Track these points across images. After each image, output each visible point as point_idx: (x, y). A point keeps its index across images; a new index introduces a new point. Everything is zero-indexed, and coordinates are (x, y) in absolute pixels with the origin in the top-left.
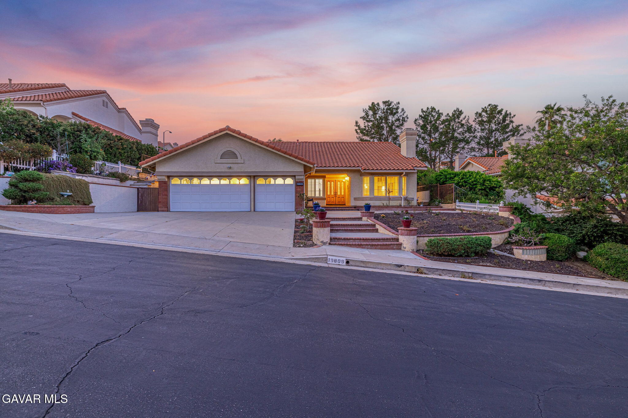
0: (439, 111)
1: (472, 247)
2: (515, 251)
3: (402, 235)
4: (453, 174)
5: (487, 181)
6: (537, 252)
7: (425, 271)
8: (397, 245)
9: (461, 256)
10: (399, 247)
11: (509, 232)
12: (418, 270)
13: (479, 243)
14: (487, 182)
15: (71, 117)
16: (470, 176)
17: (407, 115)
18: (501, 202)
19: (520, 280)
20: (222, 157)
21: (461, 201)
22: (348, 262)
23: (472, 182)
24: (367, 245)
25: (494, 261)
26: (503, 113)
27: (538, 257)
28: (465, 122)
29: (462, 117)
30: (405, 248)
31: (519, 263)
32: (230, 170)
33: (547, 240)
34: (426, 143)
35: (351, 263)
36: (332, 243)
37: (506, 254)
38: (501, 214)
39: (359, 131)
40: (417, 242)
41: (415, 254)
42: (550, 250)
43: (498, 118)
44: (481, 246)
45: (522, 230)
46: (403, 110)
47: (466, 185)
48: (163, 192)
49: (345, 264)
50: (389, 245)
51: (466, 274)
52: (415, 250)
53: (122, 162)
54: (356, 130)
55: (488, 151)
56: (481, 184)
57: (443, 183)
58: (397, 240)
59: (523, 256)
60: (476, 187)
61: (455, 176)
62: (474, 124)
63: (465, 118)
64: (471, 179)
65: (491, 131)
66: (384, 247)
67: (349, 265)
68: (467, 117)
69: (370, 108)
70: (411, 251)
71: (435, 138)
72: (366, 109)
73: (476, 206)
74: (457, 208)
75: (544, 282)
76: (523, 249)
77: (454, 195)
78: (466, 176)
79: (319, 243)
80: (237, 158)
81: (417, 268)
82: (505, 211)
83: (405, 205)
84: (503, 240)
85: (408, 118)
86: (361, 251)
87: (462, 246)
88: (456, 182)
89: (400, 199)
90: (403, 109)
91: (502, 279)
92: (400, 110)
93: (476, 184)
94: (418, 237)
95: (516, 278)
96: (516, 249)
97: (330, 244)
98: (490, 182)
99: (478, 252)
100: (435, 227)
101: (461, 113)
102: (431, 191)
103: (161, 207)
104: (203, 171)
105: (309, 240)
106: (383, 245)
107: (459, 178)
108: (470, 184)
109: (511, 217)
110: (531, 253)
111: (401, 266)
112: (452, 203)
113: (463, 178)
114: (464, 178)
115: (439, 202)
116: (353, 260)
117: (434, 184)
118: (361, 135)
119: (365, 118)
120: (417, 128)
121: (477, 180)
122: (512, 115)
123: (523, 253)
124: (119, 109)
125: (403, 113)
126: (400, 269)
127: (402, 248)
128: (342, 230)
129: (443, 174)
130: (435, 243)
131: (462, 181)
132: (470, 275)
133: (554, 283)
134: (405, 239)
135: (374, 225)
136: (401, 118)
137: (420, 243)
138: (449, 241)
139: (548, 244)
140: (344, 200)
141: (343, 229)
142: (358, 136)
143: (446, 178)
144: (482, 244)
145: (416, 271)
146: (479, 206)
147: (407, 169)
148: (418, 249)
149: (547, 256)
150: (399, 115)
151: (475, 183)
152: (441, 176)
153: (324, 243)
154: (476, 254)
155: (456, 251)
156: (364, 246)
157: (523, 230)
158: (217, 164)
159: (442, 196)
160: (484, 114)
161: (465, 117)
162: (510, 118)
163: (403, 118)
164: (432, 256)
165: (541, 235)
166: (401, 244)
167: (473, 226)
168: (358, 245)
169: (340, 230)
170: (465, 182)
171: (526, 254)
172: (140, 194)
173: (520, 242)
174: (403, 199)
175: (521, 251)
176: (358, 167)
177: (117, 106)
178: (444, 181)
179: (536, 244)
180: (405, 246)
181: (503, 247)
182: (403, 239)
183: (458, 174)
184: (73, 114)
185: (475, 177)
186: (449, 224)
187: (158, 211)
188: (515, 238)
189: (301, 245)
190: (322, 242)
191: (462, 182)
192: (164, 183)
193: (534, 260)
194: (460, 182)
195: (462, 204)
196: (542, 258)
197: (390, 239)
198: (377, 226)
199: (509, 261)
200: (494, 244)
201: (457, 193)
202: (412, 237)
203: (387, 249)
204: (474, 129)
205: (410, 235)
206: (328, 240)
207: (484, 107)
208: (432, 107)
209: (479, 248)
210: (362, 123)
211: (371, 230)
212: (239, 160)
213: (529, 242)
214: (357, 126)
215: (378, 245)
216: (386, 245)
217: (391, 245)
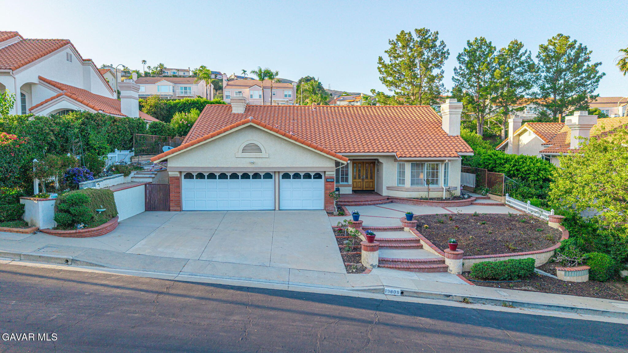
0: (490, 43)
1: (515, 271)
2: (558, 272)
3: (448, 258)
4: (504, 159)
5: (543, 170)
6: (579, 274)
7: (470, 301)
8: (443, 267)
9: (504, 279)
10: (445, 269)
11: (555, 250)
12: (465, 300)
13: (522, 266)
14: (542, 172)
15: (38, 83)
16: (523, 162)
17: (448, 50)
18: (552, 211)
19: (555, 308)
20: (244, 151)
21: (511, 196)
22: (402, 293)
23: (526, 171)
24: (415, 268)
25: (536, 284)
26: (577, 46)
27: (580, 278)
28: (525, 58)
29: (522, 51)
30: (451, 271)
31: (560, 285)
32: (253, 166)
33: (590, 261)
34: (472, 86)
35: (405, 294)
36: (381, 265)
37: (549, 275)
38: (551, 224)
39: (383, 70)
40: (463, 264)
41: (461, 278)
42: (592, 271)
43: (570, 54)
44: (524, 270)
45: (567, 249)
46: (442, 43)
47: (518, 174)
48: (175, 189)
49: (400, 294)
50: (436, 268)
51: (506, 302)
52: (461, 273)
53: (118, 150)
54: (379, 68)
55: (555, 97)
56: (535, 174)
57: (492, 170)
58: (444, 262)
59: (565, 277)
60: (529, 177)
61: (506, 162)
62: (536, 61)
63: (525, 53)
64: (524, 167)
65: (559, 72)
66: (431, 270)
67: (403, 296)
68: (528, 53)
69: (399, 38)
70: (457, 274)
71: (485, 82)
72: (393, 41)
73: (527, 207)
74: (507, 203)
75: (576, 309)
76: (565, 271)
77: (504, 187)
78: (518, 163)
79: (369, 267)
80: (261, 152)
81: (464, 298)
82: (555, 222)
83: (447, 197)
84: (548, 258)
85: (449, 54)
86: (410, 276)
87: (506, 271)
88: (506, 170)
89: (442, 190)
90: (443, 41)
91: (539, 307)
92: (438, 43)
93: (529, 174)
94: (464, 259)
95: (551, 306)
96: (559, 270)
97: (379, 266)
98: (546, 171)
99: (521, 276)
100: (481, 245)
101: (521, 46)
102: (477, 176)
103: (173, 206)
104: (222, 166)
105: (358, 262)
106: (431, 268)
107: (510, 165)
108: (523, 173)
109: (560, 229)
110: (573, 275)
111: (450, 296)
112: (502, 196)
113: (514, 165)
114: (516, 165)
115: (487, 192)
116: (407, 291)
117: (481, 168)
118: (385, 75)
119: (392, 52)
120: (460, 67)
121: (531, 168)
122: (588, 52)
123: (565, 275)
124: (83, 60)
125: (442, 47)
126: (448, 298)
127: (448, 271)
128: (387, 247)
129: (491, 157)
130: (480, 268)
131: (513, 168)
132: (511, 304)
133: (585, 310)
134: (451, 263)
135: (418, 241)
136: (440, 53)
137: (466, 265)
138: (493, 266)
139: (591, 264)
140: (373, 185)
141: (388, 245)
142: (381, 76)
143: (496, 163)
144: (526, 268)
145: (463, 300)
146: (530, 208)
147: (450, 157)
148: (464, 271)
149: (590, 277)
150: (437, 50)
151: (528, 172)
152: (489, 160)
153: (374, 266)
154: (519, 277)
155: (499, 276)
156: (412, 270)
157: (569, 248)
158: (238, 159)
159: (491, 184)
160: (551, 47)
161: (526, 51)
162: (585, 54)
163: (442, 53)
164: (476, 280)
165: (585, 255)
166: (447, 267)
167: (520, 242)
168: (407, 268)
169: (384, 246)
170: (517, 170)
171: (568, 276)
172: (148, 191)
173: (565, 262)
174: (444, 190)
175: (563, 273)
176: (392, 152)
177: (81, 57)
178: (493, 167)
179: (579, 264)
180: (451, 269)
181: (547, 267)
182: (449, 262)
183: (509, 159)
184: (40, 78)
185: (529, 165)
186: (495, 240)
187: (169, 210)
188: (559, 259)
189: (354, 271)
190: (372, 265)
191: (513, 171)
192: (176, 179)
193: (576, 281)
194: (512, 170)
195: (511, 200)
196: (584, 279)
197: (436, 261)
198: (422, 242)
199: (551, 284)
200: (537, 264)
201: (507, 185)
202: (458, 261)
203: (435, 272)
204: (538, 67)
205: (456, 259)
206: (376, 263)
207: (551, 38)
208: (481, 37)
209: (522, 272)
210: (387, 60)
211: (415, 246)
212: (263, 154)
213: (574, 262)
214: (380, 63)
215: (426, 268)
216: (433, 268)
217: (438, 268)
